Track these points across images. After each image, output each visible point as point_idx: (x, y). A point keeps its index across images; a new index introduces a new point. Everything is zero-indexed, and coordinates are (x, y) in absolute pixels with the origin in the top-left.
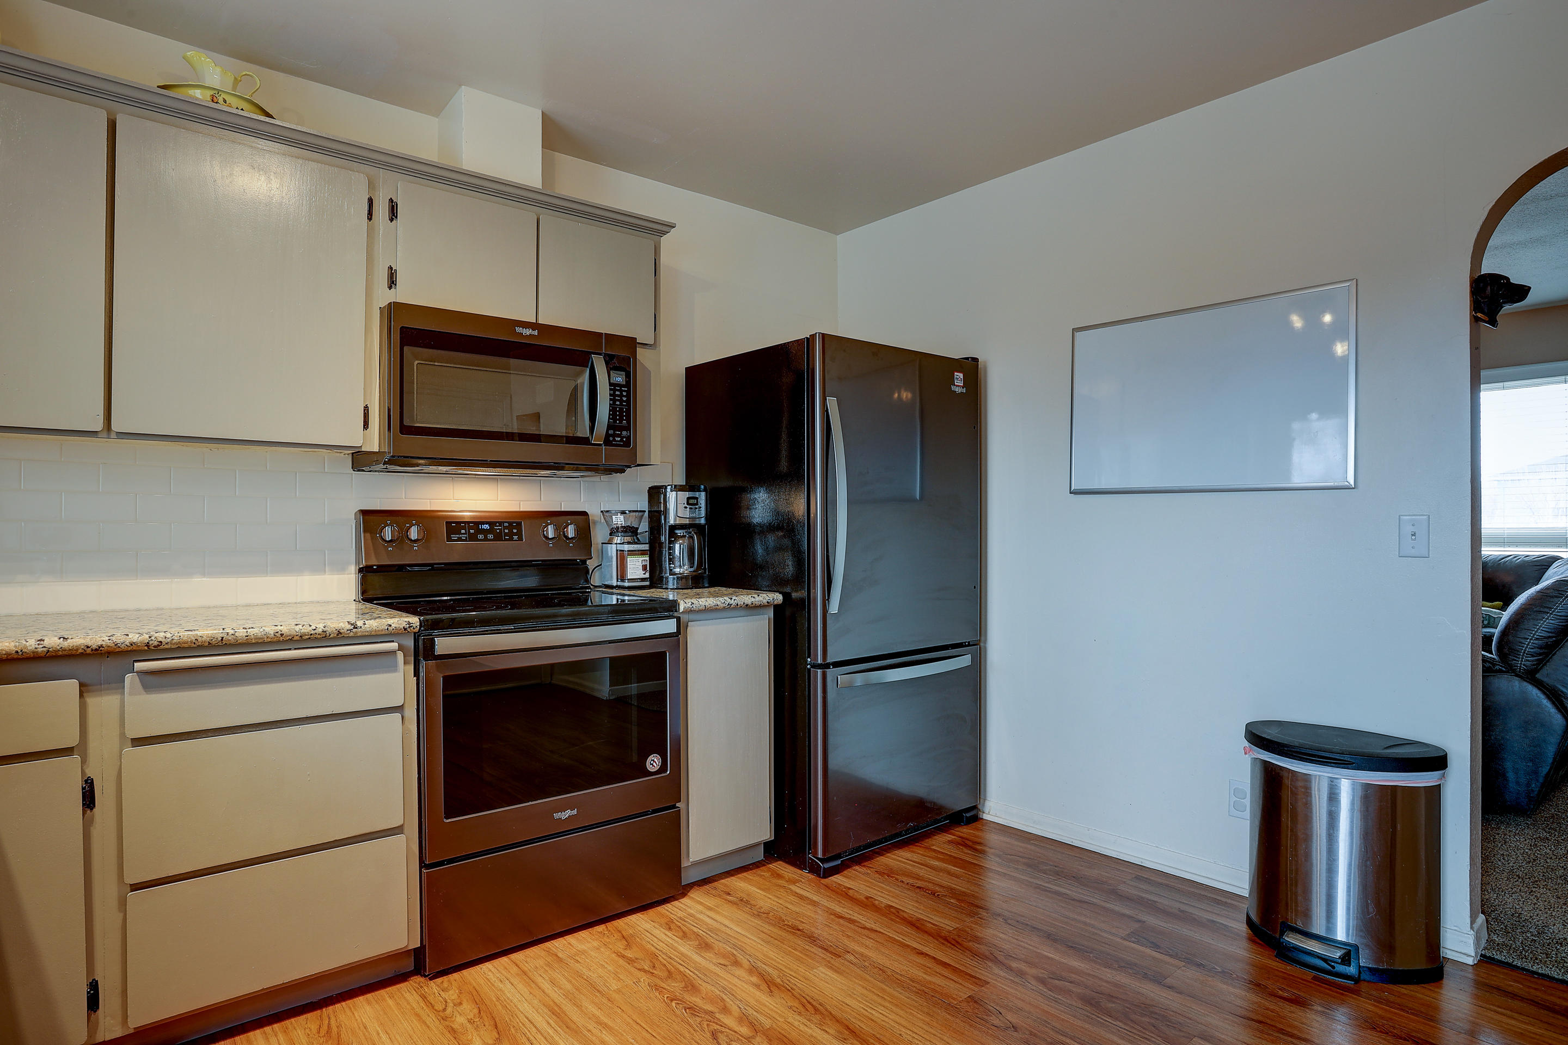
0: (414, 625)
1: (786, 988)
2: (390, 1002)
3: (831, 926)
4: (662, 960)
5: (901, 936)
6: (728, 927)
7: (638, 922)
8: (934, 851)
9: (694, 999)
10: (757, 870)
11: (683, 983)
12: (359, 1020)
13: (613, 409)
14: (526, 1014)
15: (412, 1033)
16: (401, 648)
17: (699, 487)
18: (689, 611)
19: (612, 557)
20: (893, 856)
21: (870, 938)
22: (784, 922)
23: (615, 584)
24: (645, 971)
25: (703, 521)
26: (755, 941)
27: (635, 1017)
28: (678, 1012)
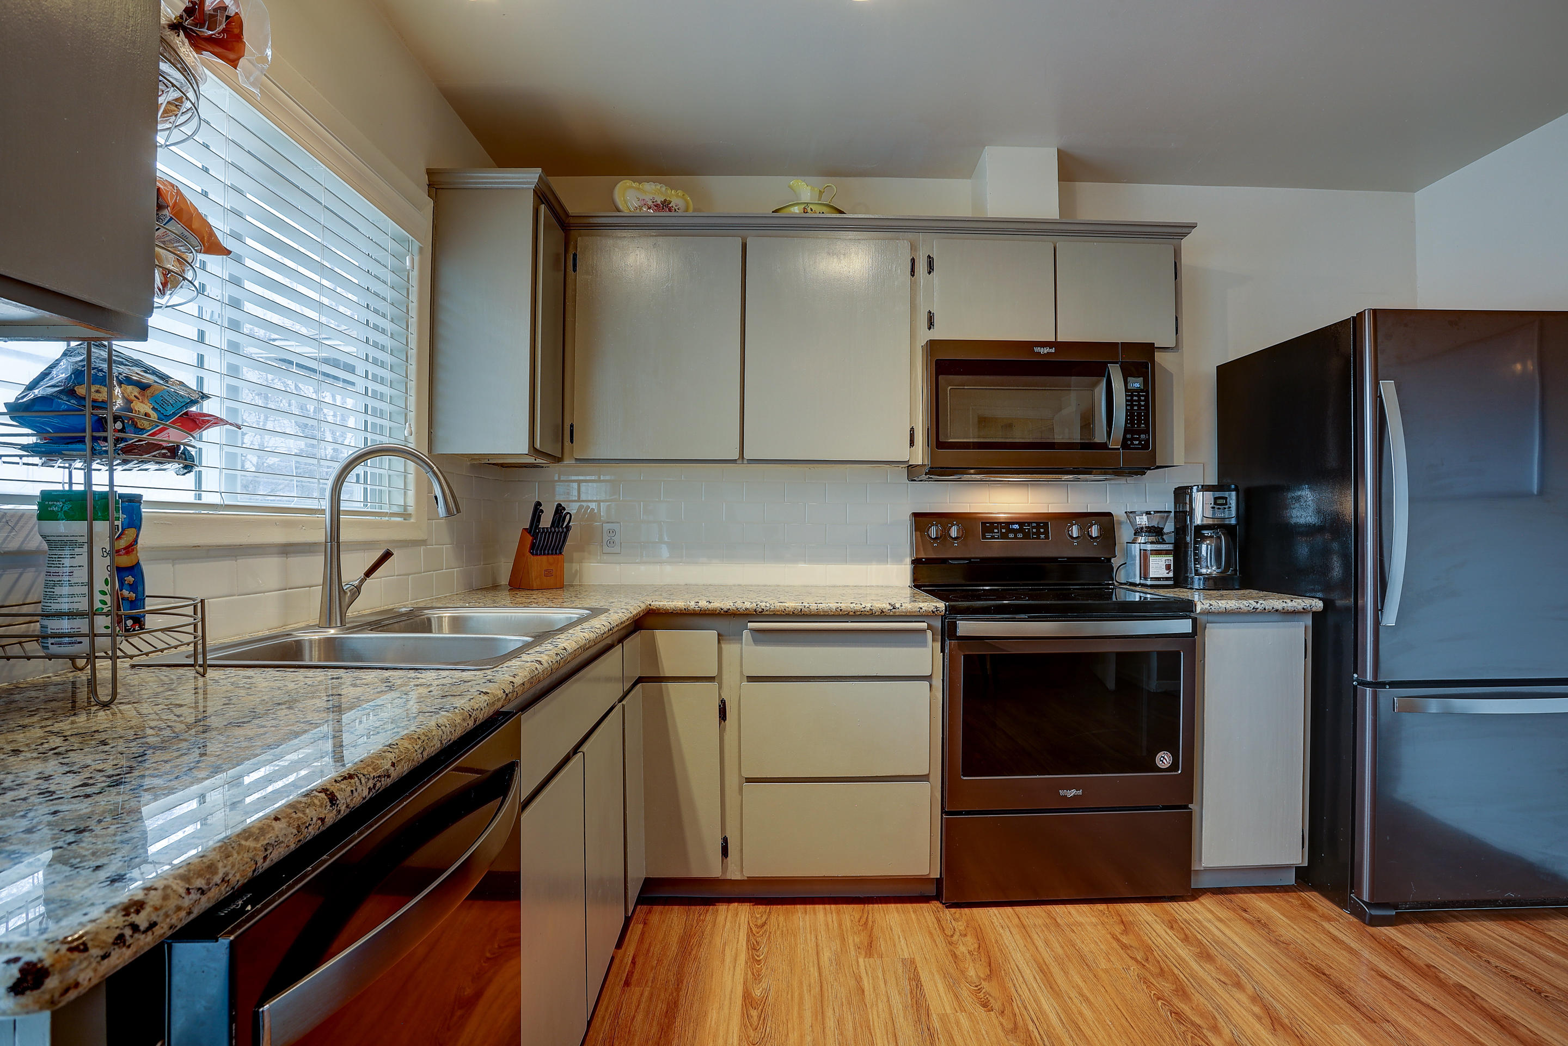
0: (941, 610)
1: (1294, 1032)
2: (913, 916)
3: (1369, 982)
4: (1157, 956)
5: (1472, 1027)
6: (1237, 945)
7: (1140, 912)
8: (1548, 938)
9: (1183, 1006)
10: (1285, 894)
11: (1175, 986)
12: (888, 922)
13: (1130, 414)
14: (1017, 963)
15: (923, 946)
16: (929, 627)
17: (1230, 486)
18: (1208, 613)
19: (1135, 556)
20: (1479, 927)
21: (1423, 1015)
22: (1307, 959)
23: (1138, 582)
24: (1136, 961)
25: (1233, 521)
26: (1266, 969)
27: (1117, 1002)
28: (1163, 1013)
